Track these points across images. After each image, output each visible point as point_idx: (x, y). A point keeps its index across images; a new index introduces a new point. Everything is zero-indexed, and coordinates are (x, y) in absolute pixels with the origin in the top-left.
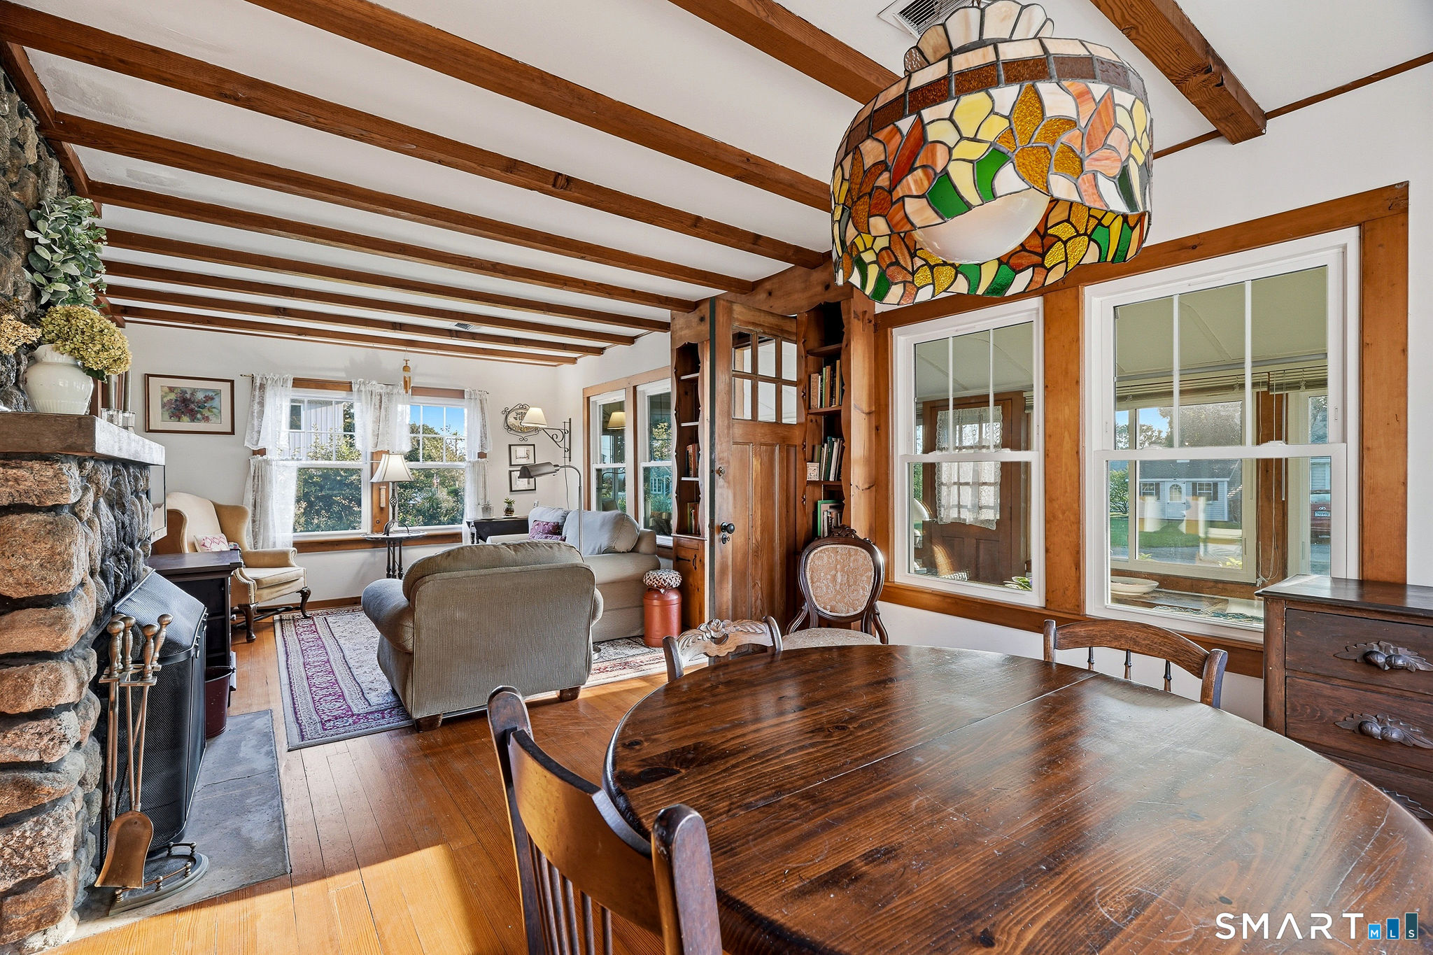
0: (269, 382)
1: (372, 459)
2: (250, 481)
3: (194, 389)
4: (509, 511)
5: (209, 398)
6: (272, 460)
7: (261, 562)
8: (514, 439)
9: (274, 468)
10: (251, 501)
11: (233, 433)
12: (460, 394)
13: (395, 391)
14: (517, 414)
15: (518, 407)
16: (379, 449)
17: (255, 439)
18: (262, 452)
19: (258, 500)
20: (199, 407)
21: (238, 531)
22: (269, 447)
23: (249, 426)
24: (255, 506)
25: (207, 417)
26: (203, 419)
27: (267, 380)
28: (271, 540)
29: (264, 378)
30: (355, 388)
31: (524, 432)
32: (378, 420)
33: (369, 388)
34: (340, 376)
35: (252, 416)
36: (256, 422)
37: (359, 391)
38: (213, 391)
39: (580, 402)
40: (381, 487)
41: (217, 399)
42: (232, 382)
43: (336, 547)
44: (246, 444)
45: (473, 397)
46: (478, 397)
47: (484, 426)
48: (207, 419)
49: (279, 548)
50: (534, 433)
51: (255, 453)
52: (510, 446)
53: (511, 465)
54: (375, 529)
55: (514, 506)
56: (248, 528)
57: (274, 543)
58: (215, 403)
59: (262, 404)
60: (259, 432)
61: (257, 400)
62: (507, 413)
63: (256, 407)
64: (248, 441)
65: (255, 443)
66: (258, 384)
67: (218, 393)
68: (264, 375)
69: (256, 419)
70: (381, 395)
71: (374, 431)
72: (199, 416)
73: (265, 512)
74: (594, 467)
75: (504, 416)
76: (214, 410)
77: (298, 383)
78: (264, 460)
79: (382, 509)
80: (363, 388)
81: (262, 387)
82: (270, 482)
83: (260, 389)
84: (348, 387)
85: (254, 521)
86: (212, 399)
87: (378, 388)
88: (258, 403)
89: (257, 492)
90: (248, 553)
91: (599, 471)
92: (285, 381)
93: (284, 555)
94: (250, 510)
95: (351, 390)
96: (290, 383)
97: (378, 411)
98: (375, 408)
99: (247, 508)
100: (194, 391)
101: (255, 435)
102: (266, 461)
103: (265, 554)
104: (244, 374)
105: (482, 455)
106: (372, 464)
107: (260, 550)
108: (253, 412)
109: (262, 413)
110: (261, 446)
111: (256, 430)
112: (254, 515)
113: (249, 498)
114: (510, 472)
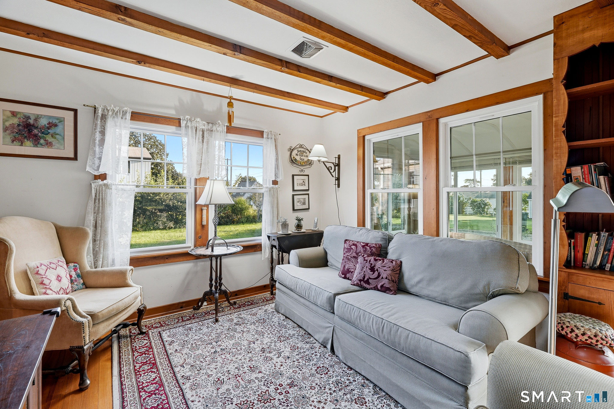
0: (110, 113)
1: (196, 184)
2: (91, 204)
3: (38, 115)
4: (299, 226)
5: (52, 125)
6: (111, 184)
7: (100, 281)
8: (295, 170)
9: (114, 191)
10: (92, 222)
11: (75, 158)
12: (260, 134)
13: (214, 128)
14: (298, 151)
15: (298, 146)
16: (202, 176)
17: (97, 165)
18: (103, 177)
19: (99, 222)
20: (43, 133)
21: (78, 252)
22: (109, 173)
23: (91, 152)
24: (96, 227)
25: (50, 143)
26: (47, 144)
27: (108, 111)
28: (110, 258)
29: (105, 109)
30: (183, 123)
31: (302, 166)
32: (201, 152)
33: (194, 124)
34: (171, 113)
35: (94, 143)
36: (97, 149)
37: (187, 127)
38: (57, 118)
39: (354, 141)
40: (203, 208)
41: (60, 126)
42: (75, 111)
43: (167, 260)
44: (88, 169)
45: (270, 136)
46: (273, 137)
47: (277, 160)
48: (49, 144)
49: (117, 267)
50: (308, 166)
51: (96, 177)
52: (293, 176)
53: (294, 190)
54: (198, 243)
55: (302, 223)
56: (89, 248)
57: (113, 261)
58: (58, 130)
59: (103, 133)
60: (100, 159)
61: (99, 129)
62: (291, 150)
63: (98, 136)
64: (90, 166)
65: (96, 168)
66: (100, 115)
67: (62, 120)
68: (105, 106)
69: (97, 147)
70: (203, 131)
71: (197, 161)
72: (42, 141)
73: (104, 232)
74: (368, 192)
75: (289, 153)
76: (57, 136)
77: (136, 116)
78: (105, 185)
79: (203, 226)
80: (189, 124)
81: (104, 117)
82: (110, 204)
83: (102, 119)
84: (177, 122)
85: (94, 241)
86: (56, 125)
87: (201, 125)
88: (100, 132)
89: (98, 214)
90: (88, 273)
91: (371, 194)
92: (124, 113)
93: (122, 274)
94: (90, 232)
95: (180, 126)
96: (128, 116)
97: (201, 144)
98: (199, 142)
99: (88, 229)
100: (37, 118)
101: (97, 161)
102: (106, 185)
103: (104, 274)
104: (86, 104)
105: (275, 182)
106: (196, 189)
107: (99, 269)
108: (95, 140)
109: (102, 142)
110: (102, 171)
111: (97, 156)
112: (95, 235)
113: (90, 219)
114: (293, 196)
